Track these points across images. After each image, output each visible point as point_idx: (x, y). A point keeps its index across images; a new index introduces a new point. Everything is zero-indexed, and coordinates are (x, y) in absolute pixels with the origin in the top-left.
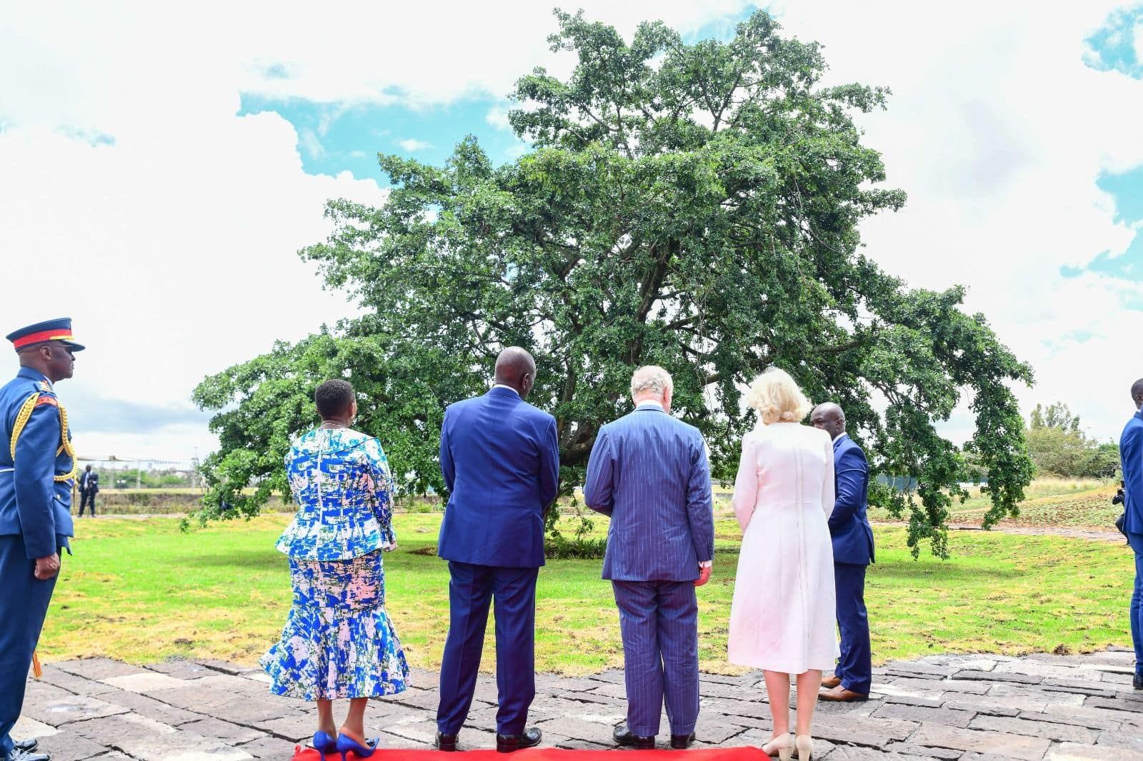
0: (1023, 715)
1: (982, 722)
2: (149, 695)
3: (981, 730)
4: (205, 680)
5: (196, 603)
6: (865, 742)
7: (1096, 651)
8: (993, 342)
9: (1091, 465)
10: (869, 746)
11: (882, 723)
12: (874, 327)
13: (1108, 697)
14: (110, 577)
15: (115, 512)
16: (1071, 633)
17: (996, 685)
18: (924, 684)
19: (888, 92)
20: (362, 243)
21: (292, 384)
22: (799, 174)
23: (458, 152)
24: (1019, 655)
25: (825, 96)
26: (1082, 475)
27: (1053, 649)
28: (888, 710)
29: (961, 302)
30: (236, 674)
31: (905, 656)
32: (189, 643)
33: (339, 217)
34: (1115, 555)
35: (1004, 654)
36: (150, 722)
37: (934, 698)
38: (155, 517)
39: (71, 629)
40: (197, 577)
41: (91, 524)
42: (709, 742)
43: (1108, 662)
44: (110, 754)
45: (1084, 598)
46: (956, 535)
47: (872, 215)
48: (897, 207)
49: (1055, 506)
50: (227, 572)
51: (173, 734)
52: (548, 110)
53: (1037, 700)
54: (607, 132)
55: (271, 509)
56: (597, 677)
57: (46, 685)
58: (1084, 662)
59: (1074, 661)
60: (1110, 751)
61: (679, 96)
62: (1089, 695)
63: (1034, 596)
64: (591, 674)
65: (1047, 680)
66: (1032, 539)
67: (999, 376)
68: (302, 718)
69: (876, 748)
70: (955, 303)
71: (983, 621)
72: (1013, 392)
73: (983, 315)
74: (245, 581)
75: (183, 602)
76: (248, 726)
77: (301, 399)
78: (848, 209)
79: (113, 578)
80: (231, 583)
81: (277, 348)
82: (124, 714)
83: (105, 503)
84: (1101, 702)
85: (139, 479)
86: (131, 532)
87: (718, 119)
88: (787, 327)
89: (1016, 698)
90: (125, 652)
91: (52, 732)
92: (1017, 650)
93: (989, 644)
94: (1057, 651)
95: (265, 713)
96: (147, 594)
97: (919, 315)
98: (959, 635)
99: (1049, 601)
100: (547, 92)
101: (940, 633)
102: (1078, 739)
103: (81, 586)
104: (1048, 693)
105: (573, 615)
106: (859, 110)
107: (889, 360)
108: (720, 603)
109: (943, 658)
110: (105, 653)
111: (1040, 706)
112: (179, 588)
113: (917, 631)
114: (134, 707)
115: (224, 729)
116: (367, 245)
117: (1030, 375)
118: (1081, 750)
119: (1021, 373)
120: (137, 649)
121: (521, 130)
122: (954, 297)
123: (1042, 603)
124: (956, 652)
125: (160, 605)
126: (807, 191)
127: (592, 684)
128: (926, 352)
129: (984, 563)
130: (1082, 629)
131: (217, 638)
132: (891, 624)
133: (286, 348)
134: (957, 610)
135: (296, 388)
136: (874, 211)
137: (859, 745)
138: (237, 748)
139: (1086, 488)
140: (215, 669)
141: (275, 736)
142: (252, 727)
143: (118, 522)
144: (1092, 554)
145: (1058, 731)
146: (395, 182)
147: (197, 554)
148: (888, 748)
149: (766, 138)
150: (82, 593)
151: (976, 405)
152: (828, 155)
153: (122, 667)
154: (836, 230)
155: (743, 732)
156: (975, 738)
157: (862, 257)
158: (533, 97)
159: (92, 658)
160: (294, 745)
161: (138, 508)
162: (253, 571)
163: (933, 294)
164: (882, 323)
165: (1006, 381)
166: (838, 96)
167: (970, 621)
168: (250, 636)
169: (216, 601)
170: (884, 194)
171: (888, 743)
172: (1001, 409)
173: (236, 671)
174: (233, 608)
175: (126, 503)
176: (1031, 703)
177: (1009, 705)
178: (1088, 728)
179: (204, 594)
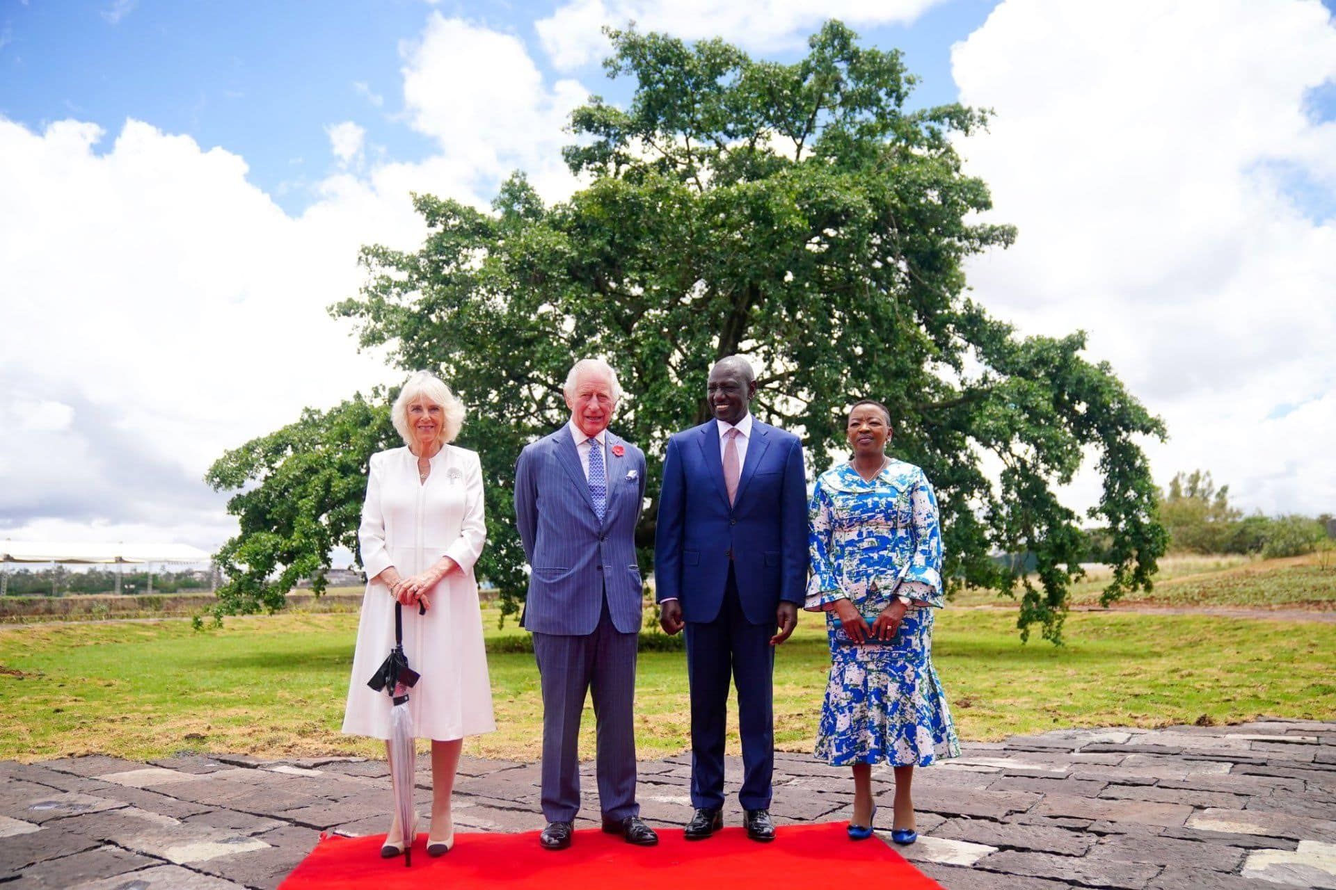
0: (1160, 784)
1: (1113, 791)
2: (152, 789)
3: (1113, 799)
4: (220, 774)
5: (213, 703)
6: (980, 814)
7: (1244, 722)
8: (1121, 394)
9: (1236, 539)
10: (985, 818)
11: (1001, 795)
12: (985, 380)
13: (1258, 765)
14: (113, 681)
15: (123, 617)
16: (1215, 705)
17: (1130, 756)
18: (1048, 757)
19: (992, 113)
20: (399, 295)
21: (320, 457)
22: (894, 206)
23: (504, 191)
24: (1156, 728)
25: (922, 119)
26: (1227, 552)
27: (1195, 720)
28: (1008, 783)
29: (1083, 348)
30: (255, 767)
31: (1026, 731)
32: (201, 739)
33: (373, 266)
34: (1265, 632)
35: (1139, 727)
36: (152, 816)
37: (1062, 770)
38: (168, 620)
39: (65, 729)
40: (215, 679)
41: (92, 629)
42: (801, 819)
43: (1258, 732)
44: (102, 848)
45: (1229, 671)
46: (1085, 617)
47: (979, 254)
48: (1007, 244)
49: (1196, 585)
50: (251, 673)
51: (178, 826)
52: (606, 144)
53: (1177, 769)
54: (675, 166)
55: (304, 611)
56: (673, 760)
57: (30, 784)
58: (1232, 733)
59: (1219, 732)
60: (1261, 815)
61: (756, 121)
62: (1236, 763)
63: (1174, 671)
64: (667, 756)
65: (1189, 750)
66: (1170, 620)
67: (1128, 431)
68: (331, 806)
69: (993, 820)
70: (1077, 349)
71: (1115, 695)
72: (1144, 451)
73: (1108, 364)
74: (271, 682)
75: (198, 703)
76: (267, 816)
77: (331, 475)
78: (951, 245)
79: (118, 683)
80: (256, 684)
81: (306, 416)
82: (121, 808)
83: (110, 609)
84: (1249, 769)
85: (150, 582)
86: (140, 637)
87: (800, 147)
88: (882, 382)
89: (1153, 768)
90: (126, 749)
91: (34, 828)
92: (1153, 722)
93: (1122, 717)
94: (1199, 723)
95: (287, 803)
96: (155, 696)
97: (1036, 366)
98: (1088, 709)
99: (1190, 675)
100: (605, 123)
101: (1066, 709)
102: (1225, 805)
103: (77, 691)
104: (1189, 762)
105: (648, 703)
106: (961, 133)
107: (1005, 416)
108: (815, 688)
109: (1070, 732)
110: (103, 750)
111: (1181, 775)
112: (196, 691)
113: (1041, 705)
114: (133, 801)
115: (238, 819)
116: (404, 297)
117: (1163, 429)
118: (1227, 815)
119: (1151, 427)
120: (141, 746)
121: (576, 168)
122: (1076, 342)
123: (1182, 677)
124: (1085, 726)
125: (171, 706)
126: (905, 226)
127: (667, 767)
128: (1045, 405)
129: (1117, 646)
130: (1229, 700)
131: (234, 731)
132: (1011, 701)
133: (316, 417)
134: (1085, 686)
135: (325, 462)
136: (981, 249)
137: (973, 817)
138: (253, 838)
139: (1231, 565)
140: (232, 763)
141: (298, 824)
142: (272, 817)
143: (125, 627)
144: (1239, 632)
145: (1203, 798)
146: (432, 225)
147: (216, 658)
148: (1007, 819)
149: (856, 165)
150: (78, 698)
151: (1102, 465)
152: (926, 184)
153: (121, 764)
154: (938, 270)
155: (840, 808)
156: (1106, 807)
157: (969, 300)
158: (589, 129)
159: (86, 756)
160: (319, 832)
161: (149, 613)
162: (281, 673)
163: (1052, 340)
164: (993, 375)
165: (1136, 438)
166: (936, 117)
167: (1101, 696)
168: (273, 729)
169: (235, 701)
170: (993, 229)
171: (1007, 815)
172: (1131, 470)
173: (256, 764)
174: (255, 707)
175: (135, 608)
176: (1168, 773)
177: (1147, 774)
178: (1236, 794)
179: (222, 695)
